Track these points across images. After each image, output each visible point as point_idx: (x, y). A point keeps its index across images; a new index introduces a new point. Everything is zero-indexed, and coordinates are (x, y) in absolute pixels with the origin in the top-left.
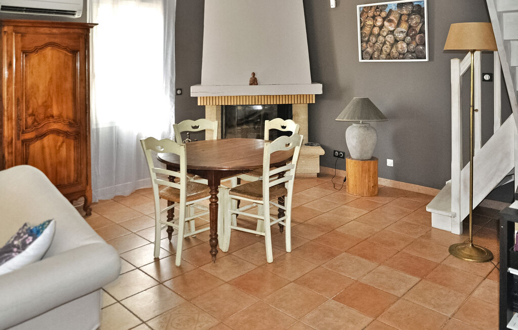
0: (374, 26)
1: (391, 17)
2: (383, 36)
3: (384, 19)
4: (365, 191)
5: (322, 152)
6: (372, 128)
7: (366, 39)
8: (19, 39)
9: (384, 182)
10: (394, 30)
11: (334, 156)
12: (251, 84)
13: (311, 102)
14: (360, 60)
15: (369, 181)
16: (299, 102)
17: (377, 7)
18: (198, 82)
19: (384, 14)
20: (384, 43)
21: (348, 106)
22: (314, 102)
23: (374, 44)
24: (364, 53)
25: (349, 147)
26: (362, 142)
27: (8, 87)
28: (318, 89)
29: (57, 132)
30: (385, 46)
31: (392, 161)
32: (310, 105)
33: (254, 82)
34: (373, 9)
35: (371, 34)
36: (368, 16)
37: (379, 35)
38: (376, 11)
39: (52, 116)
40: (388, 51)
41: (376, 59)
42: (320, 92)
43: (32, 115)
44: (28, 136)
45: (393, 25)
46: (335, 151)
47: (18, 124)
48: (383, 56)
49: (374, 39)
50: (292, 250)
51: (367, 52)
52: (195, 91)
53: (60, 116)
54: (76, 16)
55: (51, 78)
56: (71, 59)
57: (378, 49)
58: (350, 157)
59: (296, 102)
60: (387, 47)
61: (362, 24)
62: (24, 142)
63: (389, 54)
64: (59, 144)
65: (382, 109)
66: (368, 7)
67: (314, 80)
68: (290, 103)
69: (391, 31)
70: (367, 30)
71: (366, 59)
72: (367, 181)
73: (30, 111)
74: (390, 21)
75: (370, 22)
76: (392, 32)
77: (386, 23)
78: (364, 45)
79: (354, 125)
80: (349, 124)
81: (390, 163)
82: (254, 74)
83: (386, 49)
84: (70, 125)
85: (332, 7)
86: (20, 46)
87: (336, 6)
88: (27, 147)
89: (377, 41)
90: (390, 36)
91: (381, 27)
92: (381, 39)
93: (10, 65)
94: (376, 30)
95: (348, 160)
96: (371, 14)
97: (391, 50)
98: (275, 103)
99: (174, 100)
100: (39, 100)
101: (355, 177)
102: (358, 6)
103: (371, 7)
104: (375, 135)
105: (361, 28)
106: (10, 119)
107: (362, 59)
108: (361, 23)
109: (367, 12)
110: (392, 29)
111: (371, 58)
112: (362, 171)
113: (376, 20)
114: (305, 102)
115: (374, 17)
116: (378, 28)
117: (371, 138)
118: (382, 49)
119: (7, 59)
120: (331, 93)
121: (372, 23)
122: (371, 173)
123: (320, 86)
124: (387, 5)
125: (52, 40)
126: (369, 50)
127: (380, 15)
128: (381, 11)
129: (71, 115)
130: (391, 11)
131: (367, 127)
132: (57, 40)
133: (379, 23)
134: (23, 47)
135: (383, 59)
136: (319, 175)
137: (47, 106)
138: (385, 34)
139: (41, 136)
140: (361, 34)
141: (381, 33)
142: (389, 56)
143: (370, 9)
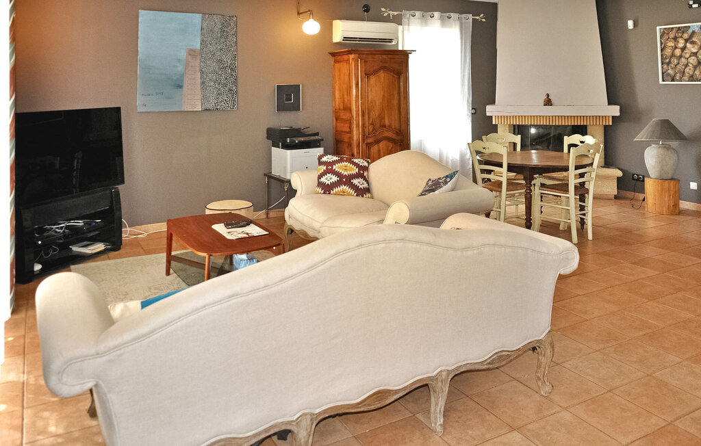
0: (676, 48)
1: (694, 39)
2: (685, 58)
3: (686, 41)
4: (665, 210)
5: (620, 174)
6: (673, 149)
7: (667, 60)
8: (363, 64)
9: (685, 205)
10: (697, 52)
11: (633, 179)
12: (545, 105)
13: (607, 124)
14: (661, 82)
15: (669, 200)
16: (595, 124)
17: (679, 29)
18: (493, 102)
19: (686, 36)
20: (687, 65)
21: (646, 127)
22: (611, 124)
23: (676, 65)
24: (665, 75)
25: (648, 166)
26: (661, 162)
27: (356, 101)
28: (615, 111)
29: (389, 139)
30: (688, 68)
31: (696, 184)
32: (605, 126)
33: (548, 102)
34: (674, 31)
35: (673, 55)
36: (669, 38)
37: (681, 56)
38: (678, 33)
39: (385, 126)
40: (691, 73)
41: (677, 81)
42: (618, 114)
43: (372, 124)
44: (370, 140)
45: (696, 47)
46: (633, 175)
47: (363, 131)
48: (686, 78)
49: (676, 61)
50: (593, 239)
51: (669, 74)
52: (490, 111)
53: (390, 126)
54: (393, 43)
55: (384, 95)
56: (397, 80)
57: (680, 71)
58: (649, 177)
59: (591, 124)
60: (690, 69)
61: (663, 46)
62: (367, 144)
63: (692, 76)
64: (390, 148)
65: (685, 131)
66: (669, 28)
67: (611, 102)
68: (585, 124)
69: (693, 53)
70: (668, 52)
71: (668, 81)
72: (666, 199)
73: (371, 121)
74: (693, 43)
75: (671, 44)
76: (695, 54)
77: (688, 45)
78: (665, 66)
79: (653, 145)
80: (648, 144)
81: (693, 186)
82: (548, 95)
83: (689, 70)
84: (397, 134)
85: (629, 28)
86: (363, 69)
87: (634, 26)
88: (369, 149)
89: (678, 63)
90: (693, 58)
91: (683, 49)
92: (683, 60)
93: (357, 84)
94: (678, 52)
95: (647, 180)
96: (672, 35)
97: (694, 72)
98: (570, 124)
99: (471, 118)
100: (376, 113)
101: (655, 196)
102: (658, 28)
103: (672, 28)
104: (676, 155)
105: (662, 50)
106: (358, 126)
107: (663, 81)
108: (661, 44)
109: (668, 34)
110: (695, 51)
111: (673, 80)
112: (662, 189)
113: (678, 42)
114: (601, 124)
115: (675, 39)
116: (680, 50)
117: (671, 160)
118: (684, 72)
119: (355, 80)
120: (629, 115)
121: (673, 45)
122: (672, 193)
123: (617, 108)
124: (689, 27)
125: (385, 65)
126: (670, 71)
127: (681, 37)
128: (683, 33)
129: (397, 126)
130: (693, 32)
131: (668, 148)
132: (387, 65)
133: (681, 45)
134: (365, 71)
135: (686, 81)
136: (616, 197)
137: (381, 118)
138: (687, 56)
139: (378, 142)
140: (662, 55)
141: (684, 54)
142: (692, 78)
143: (672, 31)
